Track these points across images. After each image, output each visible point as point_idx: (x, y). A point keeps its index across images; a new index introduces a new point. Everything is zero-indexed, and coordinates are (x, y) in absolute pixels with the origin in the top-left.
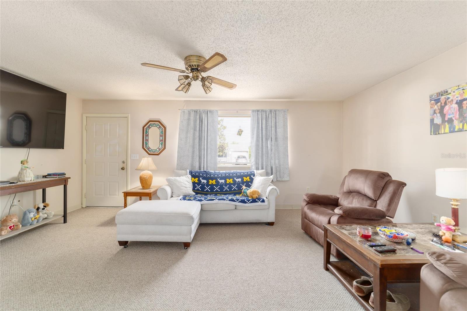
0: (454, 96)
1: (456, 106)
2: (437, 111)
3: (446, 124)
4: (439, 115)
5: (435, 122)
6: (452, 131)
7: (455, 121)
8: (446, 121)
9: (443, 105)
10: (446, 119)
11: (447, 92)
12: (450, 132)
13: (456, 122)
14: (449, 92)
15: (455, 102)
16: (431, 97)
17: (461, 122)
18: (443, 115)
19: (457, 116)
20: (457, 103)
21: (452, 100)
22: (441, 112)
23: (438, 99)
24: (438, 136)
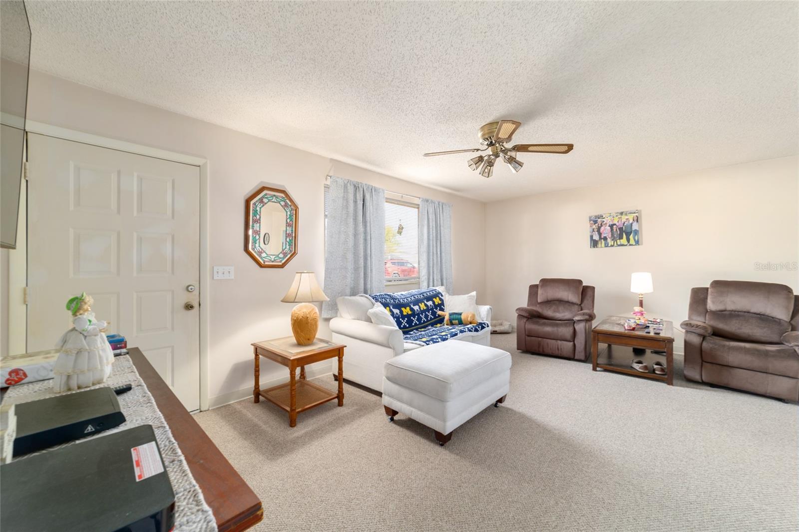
0: (607, 220)
1: (609, 228)
2: (596, 230)
3: (602, 240)
4: (597, 233)
5: (594, 238)
6: (607, 246)
7: (608, 239)
8: (602, 239)
9: (600, 226)
10: (602, 237)
11: (602, 216)
12: (606, 246)
13: (609, 240)
14: (604, 216)
15: (608, 225)
16: (590, 218)
17: (613, 240)
18: (600, 234)
19: (610, 236)
20: (609, 226)
21: (606, 223)
22: (599, 231)
23: (596, 221)
24: (596, 249)
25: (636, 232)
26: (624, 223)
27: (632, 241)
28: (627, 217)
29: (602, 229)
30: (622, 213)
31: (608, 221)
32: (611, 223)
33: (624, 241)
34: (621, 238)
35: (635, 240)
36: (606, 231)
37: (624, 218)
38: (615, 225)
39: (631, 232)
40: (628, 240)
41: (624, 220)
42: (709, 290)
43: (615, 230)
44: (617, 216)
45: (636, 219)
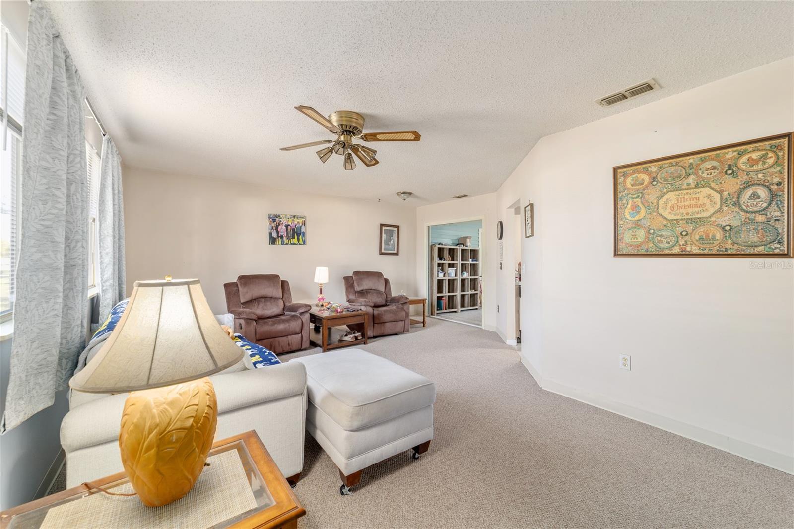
1: (285, 228)
2: (274, 228)
4: (275, 231)
5: (273, 236)
6: (283, 243)
7: (284, 237)
8: (279, 237)
9: (278, 224)
10: (280, 235)
12: (282, 244)
13: (285, 239)
14: (281, 217)
15: (284, 225)
16: (270, 216)
17: (287, 239)
18: (278, 232)
19: (286, 235)
21: (283, 223)
22: (277, 229)
23: (274, 219)
24: (274, 245)
25: (304, 234)
26: (296, 225)
27: (301, 242)
28: (298, 221)
29: (280, 227)
30: (294, 217)
31: (284, 221)
32: (286, 224)
33: (295, 241)
34: (293, 238)
35: (303, 240)
36: (282, 229)
37: (296, 221)
38: (290, 226)
39: (300, 234)
40: (298, 240)
41: (296, 223)
42: (353, 277)
43: (289, 230)
44: (291, 218)
45: (303, 223)
